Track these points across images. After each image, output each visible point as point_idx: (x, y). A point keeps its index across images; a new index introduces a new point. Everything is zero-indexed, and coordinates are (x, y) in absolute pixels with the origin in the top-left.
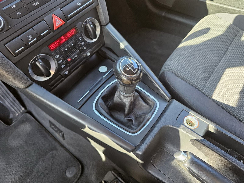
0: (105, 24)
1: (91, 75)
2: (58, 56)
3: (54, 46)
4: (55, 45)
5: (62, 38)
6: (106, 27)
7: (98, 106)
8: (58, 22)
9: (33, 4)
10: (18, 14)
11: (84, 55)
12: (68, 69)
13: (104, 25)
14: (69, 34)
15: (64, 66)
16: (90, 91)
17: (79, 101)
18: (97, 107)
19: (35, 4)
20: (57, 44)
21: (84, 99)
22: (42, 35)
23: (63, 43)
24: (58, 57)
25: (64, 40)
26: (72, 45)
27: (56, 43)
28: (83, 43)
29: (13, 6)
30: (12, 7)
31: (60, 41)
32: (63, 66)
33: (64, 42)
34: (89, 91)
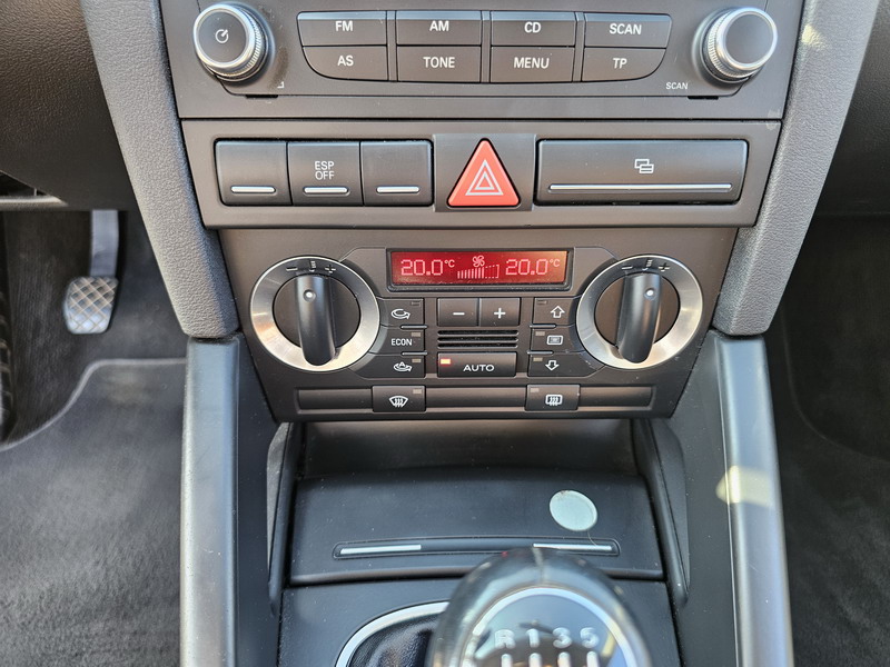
0: (731, 332)
1: (500, 490)
2: (407, 315)
3: (420, 270)
4: (428, 268)
5: (478, 261)
6: (727, 348)
7: (370, 655)
8: (485, 183)
9: (427, 58)
10: (341, 60)
11: (534, 390)
12: (418, 391)
13: (723, 328)
14: (519, 264)
15: (409, 368)
16: (426, 551)
17: (344, 551)
18: (362, 654)
19: (435, 62)
20: (437, 270)
21: (369, 563)
22: (380, 190)
23: (466, 282)
24: (401, 317)
25: (480, 274)
26: (500, 314)
27: (437, 265)
28: (555, 340)
29: (344, 22)
30: (338, 26)
31: (459, 267)
32: (402, 364)
33: (476, 281)
34: (418, 547)
